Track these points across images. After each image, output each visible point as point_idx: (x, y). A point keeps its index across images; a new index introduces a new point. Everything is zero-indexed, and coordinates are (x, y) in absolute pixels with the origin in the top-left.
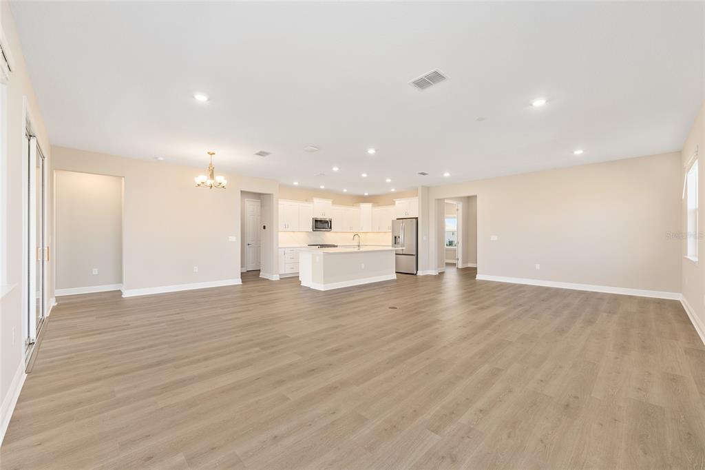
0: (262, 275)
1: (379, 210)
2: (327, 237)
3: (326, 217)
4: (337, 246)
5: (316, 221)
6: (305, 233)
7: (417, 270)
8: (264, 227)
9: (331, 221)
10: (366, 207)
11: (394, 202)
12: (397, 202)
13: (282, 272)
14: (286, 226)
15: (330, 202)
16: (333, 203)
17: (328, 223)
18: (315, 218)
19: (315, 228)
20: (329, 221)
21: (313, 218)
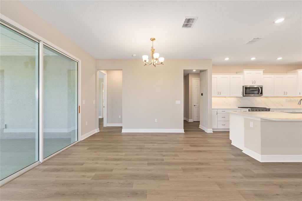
0: (201, 127)
2: (257, 101)
4: (268, 110)
5: (246, 88)
6: (235, 99)
8: (202, 94)
9: (262, 88)
13: (215, 127)
14: (219, 93)
15: (261, 72)
16: (264, 72)
17: (259, 90)
18: (245, 86)
19: (245, 94)
20: (260, 88)
21: (243, 86)
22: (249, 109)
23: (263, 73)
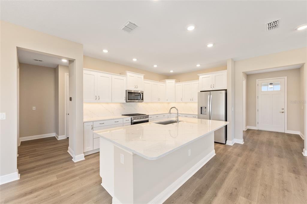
0: (70, 150)
1: (181, 85)
2: (140, 108)
3: (139, 90)
5: (129, 93)
6: (119, 104)
7: (226, 140)
8: (71, 99)
9: (142, 94)
10: (170, 83)
11: (199, 77)
12: (201, 77)
13: (90, 148)
14: (97, 98)
15: (142, 76)
17: (140, 95)
18: (128, 90)
19: (128, 100)
20: (141, 93)
21: (126, 90)
22: (131, 117)
23: (144, 78)
